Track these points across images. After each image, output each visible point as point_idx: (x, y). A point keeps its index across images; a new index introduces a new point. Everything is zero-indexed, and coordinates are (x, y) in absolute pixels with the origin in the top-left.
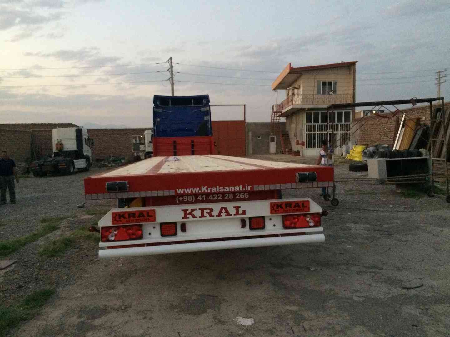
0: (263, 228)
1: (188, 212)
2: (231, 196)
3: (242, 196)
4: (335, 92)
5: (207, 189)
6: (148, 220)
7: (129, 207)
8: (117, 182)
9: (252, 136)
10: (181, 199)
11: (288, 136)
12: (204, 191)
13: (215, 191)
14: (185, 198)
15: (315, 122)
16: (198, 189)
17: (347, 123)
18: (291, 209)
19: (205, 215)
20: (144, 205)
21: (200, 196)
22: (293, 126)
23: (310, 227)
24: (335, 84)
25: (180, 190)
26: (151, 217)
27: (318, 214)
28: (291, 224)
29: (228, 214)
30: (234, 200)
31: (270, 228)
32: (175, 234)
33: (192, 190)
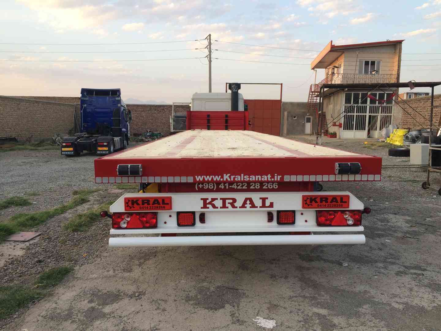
0: (293, 223)
1: (208, 201)
2: (258, 186)
3: (270, 186)
4: (377, 72)
5: (230, 177)
6: (163, 208)
7: (144, 192)
8: (129, 165)
9: (288, 116)
10: (201, 186)
11: (325, 117)
12: (227, 179)
13: (239, 180)
14: (206, 185)
15: (354, 103)
16: (220, 177)
17: (389, 105)
18: (327, 204)
19: (227, 206)
20: (160, 191)
21: (222, 184)
22: (331, 106)
23: (349, 225)
24: (379, 63)
25: (199, 177)
26: (166, 204)
27: (359, 211)
28: (326, 220)
29: (253, 206)
30: (261, 190)
31: (300, 224)
32: (193, 224)
33: (212, 178)
